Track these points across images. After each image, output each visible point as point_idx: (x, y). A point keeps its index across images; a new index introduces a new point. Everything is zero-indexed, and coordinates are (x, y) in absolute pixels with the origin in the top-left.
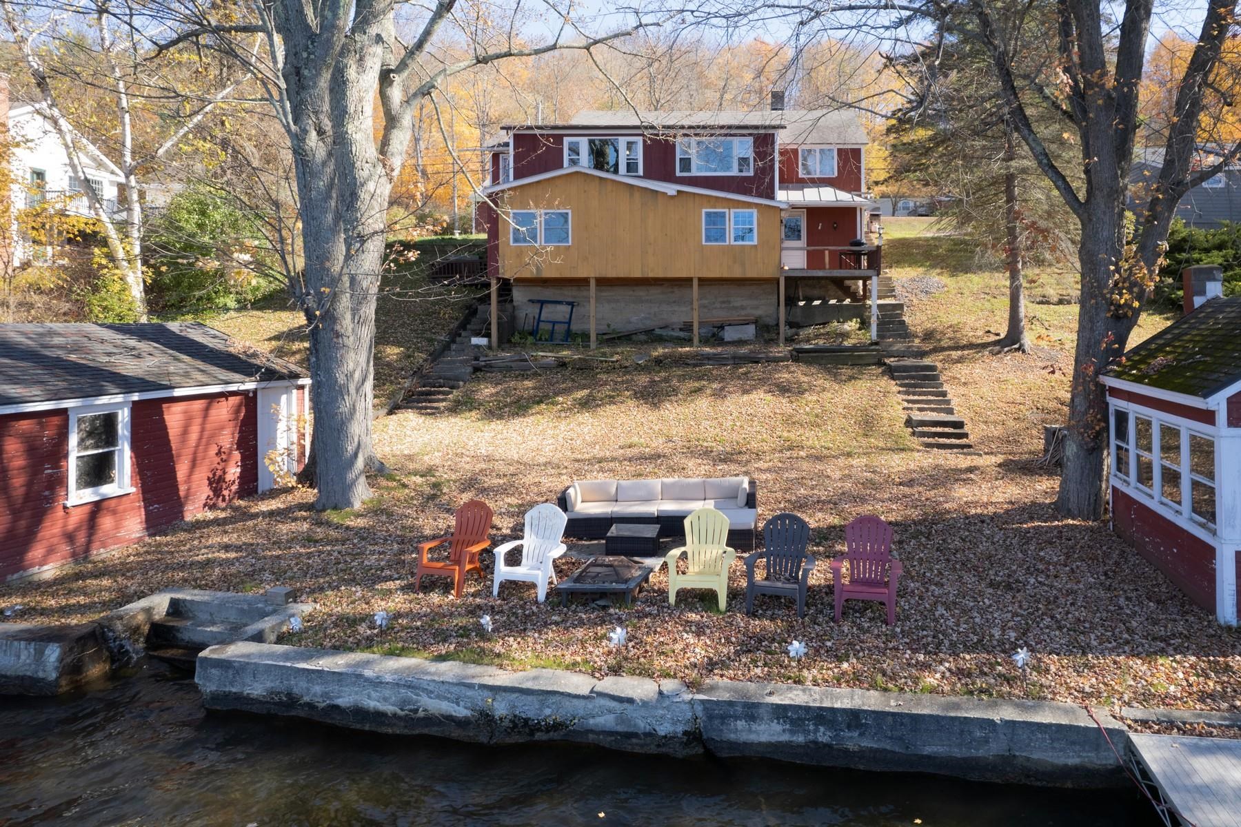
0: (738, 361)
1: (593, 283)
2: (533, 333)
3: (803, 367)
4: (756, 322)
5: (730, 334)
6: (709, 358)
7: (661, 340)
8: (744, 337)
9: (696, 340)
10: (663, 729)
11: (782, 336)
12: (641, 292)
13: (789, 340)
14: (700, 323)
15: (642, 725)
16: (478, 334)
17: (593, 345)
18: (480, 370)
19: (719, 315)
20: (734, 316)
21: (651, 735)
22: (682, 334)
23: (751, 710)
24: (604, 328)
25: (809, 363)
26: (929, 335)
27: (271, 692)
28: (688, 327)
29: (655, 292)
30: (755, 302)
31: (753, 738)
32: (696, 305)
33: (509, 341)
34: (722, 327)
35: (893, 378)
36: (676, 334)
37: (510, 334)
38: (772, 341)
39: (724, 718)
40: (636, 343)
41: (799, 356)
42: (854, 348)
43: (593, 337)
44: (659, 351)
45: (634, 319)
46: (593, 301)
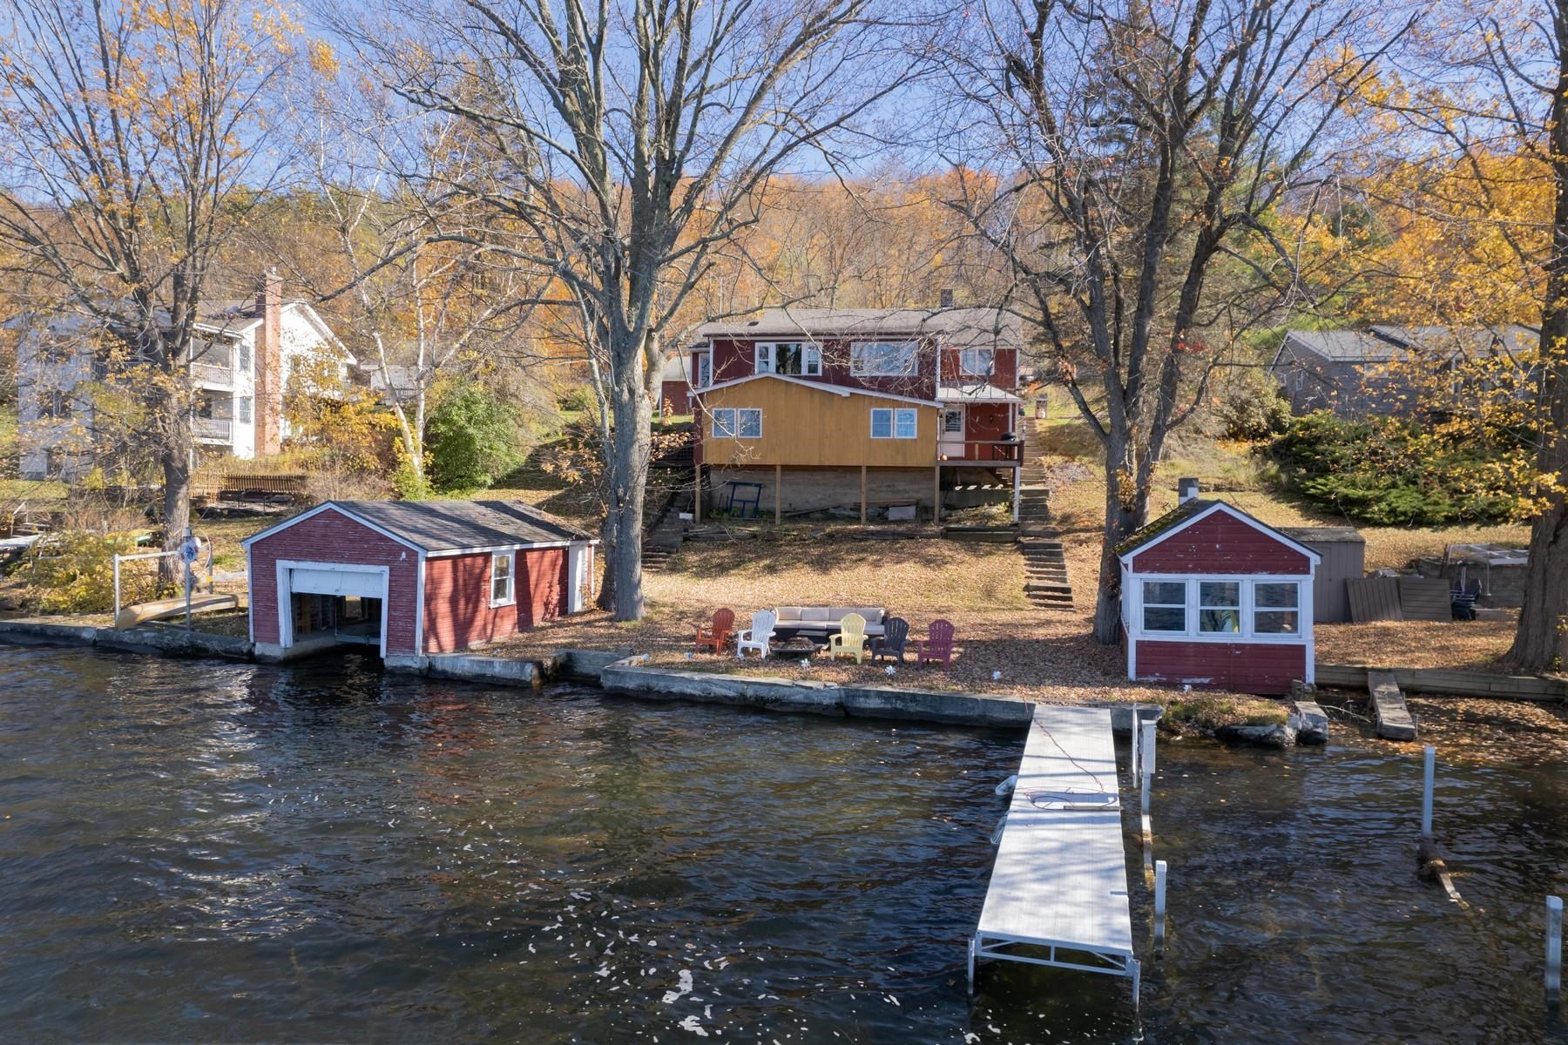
0: (897, 536)
1: (779, 469)
2: (727, 510)
3: (949, 543)
4: (917, 504)
5: (893, 514)
6: (873, 533)
7: (834, 518)
8: (906, 517)
9: (863, 518)
10: (826, 702)
11: (936, 517)
12: (818, 477)
13: (943, 520)
14: (867, 504)
15: (816, 700)
16: (684, 511)
17: (778, 521)
18: (689, 540)
19: (884, 497)
20: (898, 498)
21: (820, 704)
22: (852, 513)
23: (867, 694)
24: (786, 507)
25: (955, 539)
26: (1066, 518)
27: (639, 686)
28: (857, 508)
29: (830, 475)
30: (915, 487)
31: (867, 706)
32: (864, 489)
33: (708, 517)
34: (887, 508)
35: (1023, 554)
36: (846, 513)
37: (711, 510)
38: (926, 521)
39: (853, 697)
40: (812, 520)
41: (947, 535)
42: (997, 528)
43: (778, 514)
44: (831, 528)
45: (812, 500)
46: (778, 486)
